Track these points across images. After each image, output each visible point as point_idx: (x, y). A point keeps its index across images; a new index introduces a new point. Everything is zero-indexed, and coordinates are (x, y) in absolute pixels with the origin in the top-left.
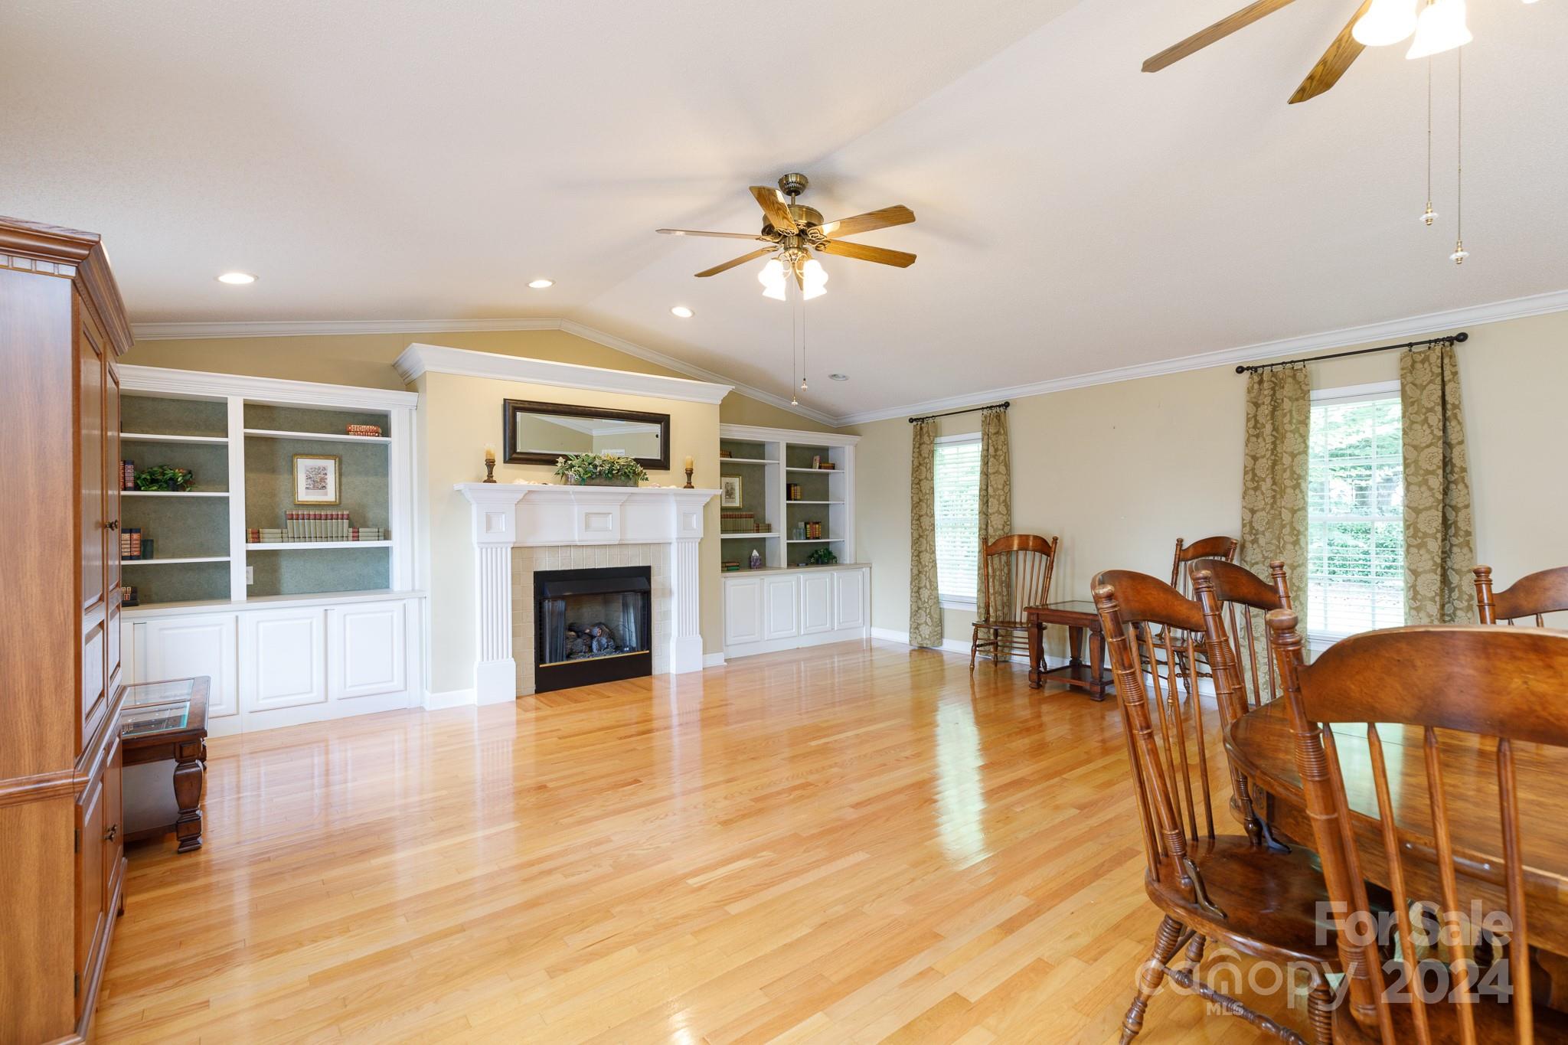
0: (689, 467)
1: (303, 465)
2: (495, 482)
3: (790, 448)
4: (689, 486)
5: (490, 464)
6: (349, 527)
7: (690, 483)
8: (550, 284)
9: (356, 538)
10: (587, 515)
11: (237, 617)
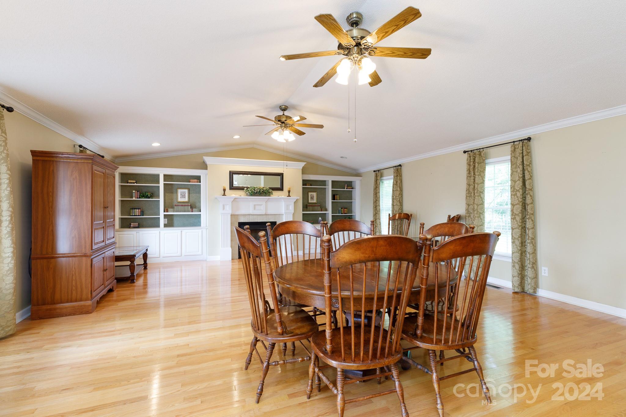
0: (289, 190)
1: (180, 191)
2: (226, 195)
3: (333, 182)
4: (289, 196)
5: (224, 190)
6: (191, 208)
7: (289, 195)
8: (239, 137)
9: (192, 211)
10: (255, 205)
11: (160, 232)
